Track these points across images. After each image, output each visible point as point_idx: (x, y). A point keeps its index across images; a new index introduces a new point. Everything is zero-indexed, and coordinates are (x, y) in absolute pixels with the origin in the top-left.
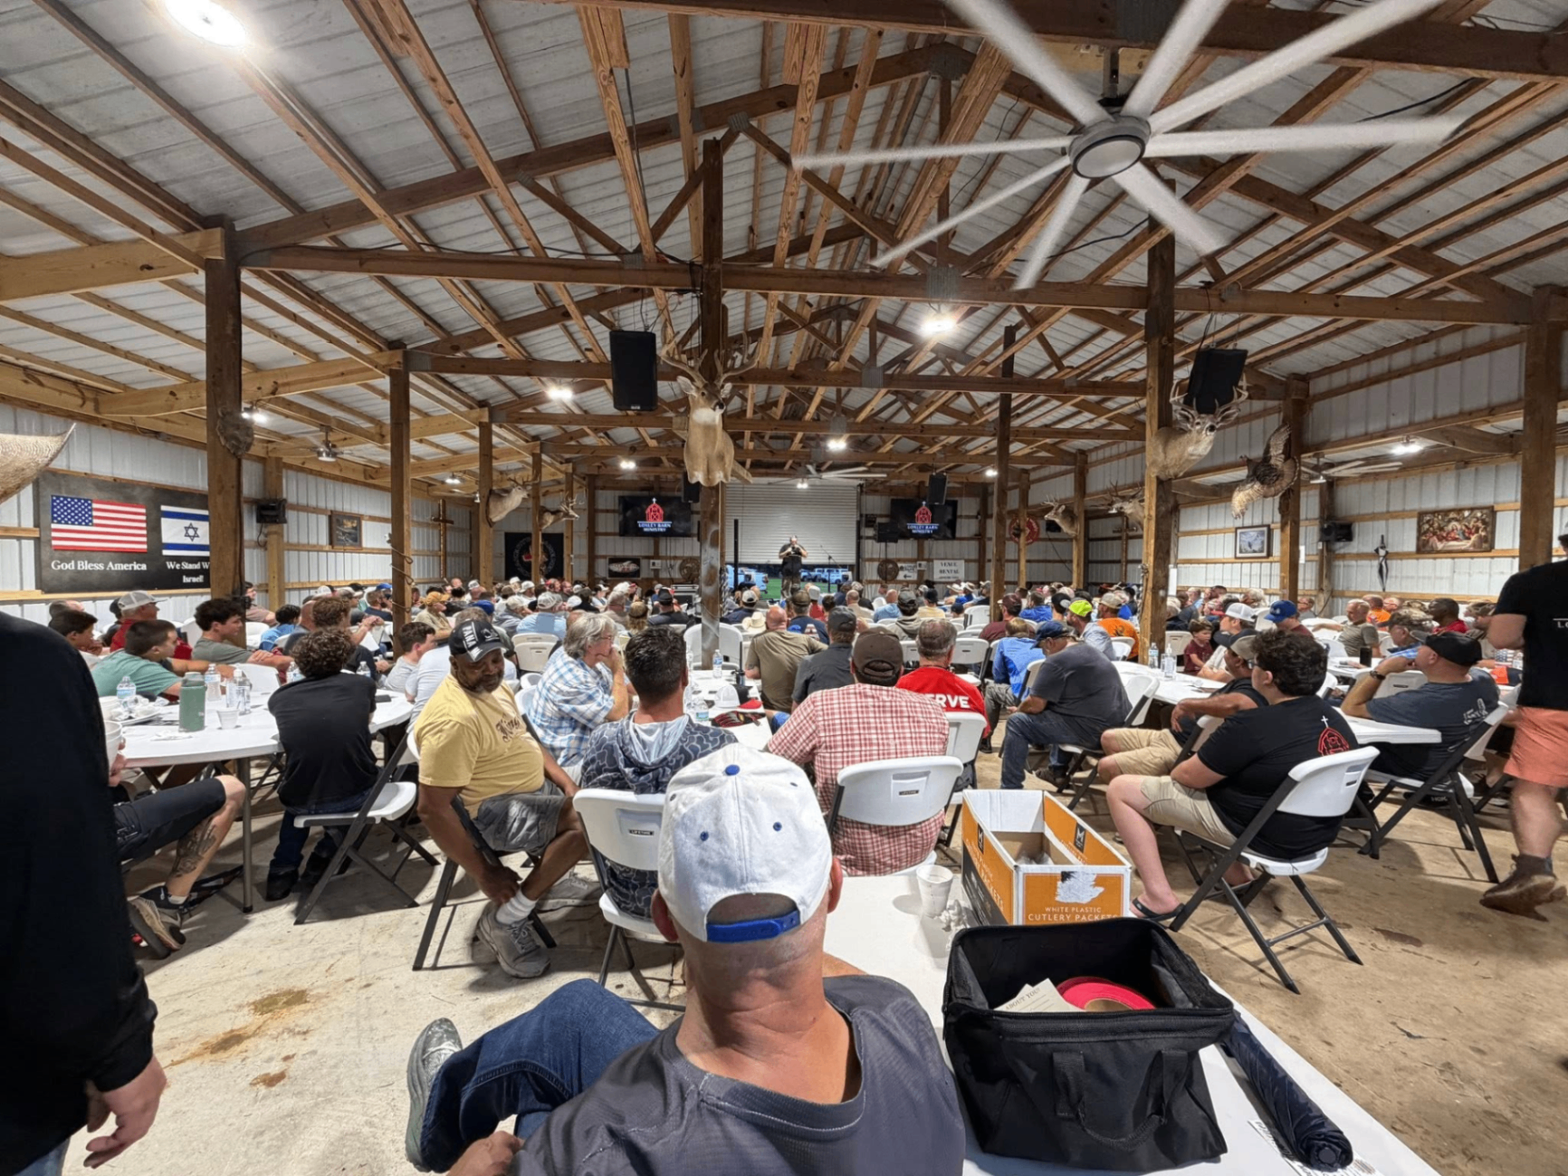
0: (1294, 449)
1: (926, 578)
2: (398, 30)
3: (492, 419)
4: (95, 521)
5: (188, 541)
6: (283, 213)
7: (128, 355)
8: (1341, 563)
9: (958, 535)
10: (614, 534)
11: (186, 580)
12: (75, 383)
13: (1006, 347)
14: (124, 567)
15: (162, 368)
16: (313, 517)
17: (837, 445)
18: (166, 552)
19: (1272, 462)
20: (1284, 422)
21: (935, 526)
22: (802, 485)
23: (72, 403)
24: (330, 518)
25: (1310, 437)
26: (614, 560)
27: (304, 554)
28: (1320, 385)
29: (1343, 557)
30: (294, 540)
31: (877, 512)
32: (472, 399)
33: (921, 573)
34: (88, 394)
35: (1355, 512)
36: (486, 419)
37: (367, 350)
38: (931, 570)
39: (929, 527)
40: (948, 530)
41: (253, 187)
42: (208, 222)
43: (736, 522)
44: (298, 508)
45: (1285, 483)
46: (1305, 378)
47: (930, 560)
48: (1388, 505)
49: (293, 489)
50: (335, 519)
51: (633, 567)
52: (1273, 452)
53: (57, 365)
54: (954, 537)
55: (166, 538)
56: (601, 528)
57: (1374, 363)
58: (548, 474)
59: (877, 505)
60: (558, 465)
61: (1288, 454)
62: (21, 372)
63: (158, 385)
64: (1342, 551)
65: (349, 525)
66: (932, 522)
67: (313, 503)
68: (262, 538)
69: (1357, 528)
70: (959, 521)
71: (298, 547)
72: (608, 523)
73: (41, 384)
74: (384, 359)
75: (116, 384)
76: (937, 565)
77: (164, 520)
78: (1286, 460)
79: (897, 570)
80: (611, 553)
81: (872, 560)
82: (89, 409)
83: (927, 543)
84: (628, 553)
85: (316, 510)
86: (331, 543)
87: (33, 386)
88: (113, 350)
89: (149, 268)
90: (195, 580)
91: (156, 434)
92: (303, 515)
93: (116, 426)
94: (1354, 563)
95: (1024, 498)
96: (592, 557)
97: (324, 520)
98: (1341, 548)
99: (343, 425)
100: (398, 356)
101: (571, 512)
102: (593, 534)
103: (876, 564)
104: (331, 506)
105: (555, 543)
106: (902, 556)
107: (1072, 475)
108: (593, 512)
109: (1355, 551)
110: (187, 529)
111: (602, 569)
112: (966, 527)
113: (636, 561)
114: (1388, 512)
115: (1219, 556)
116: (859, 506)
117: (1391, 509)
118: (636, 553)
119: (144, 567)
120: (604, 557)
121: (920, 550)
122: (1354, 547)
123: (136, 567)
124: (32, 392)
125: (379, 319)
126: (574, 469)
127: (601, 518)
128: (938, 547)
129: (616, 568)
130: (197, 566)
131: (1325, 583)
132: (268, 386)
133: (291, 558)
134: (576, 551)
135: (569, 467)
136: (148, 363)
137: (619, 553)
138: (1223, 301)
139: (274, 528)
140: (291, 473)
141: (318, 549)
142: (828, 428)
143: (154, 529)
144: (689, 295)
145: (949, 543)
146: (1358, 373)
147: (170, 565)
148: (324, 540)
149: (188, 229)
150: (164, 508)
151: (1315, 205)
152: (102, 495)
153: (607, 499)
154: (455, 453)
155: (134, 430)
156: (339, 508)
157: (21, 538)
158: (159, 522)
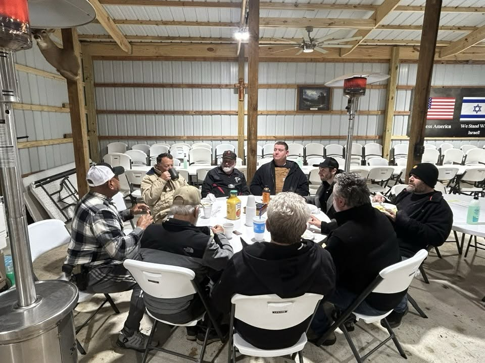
4: (432, 107)
5: (475, 113)
11: (470, 133)
14: (441, 127)
15: (459, 28)
18: (462, 119)
55: (462, 113)
77: (464, 104)
87: (416, 53)
90: (475, 133)
91: (467, 62)
93: (449, 63)
110: (475, 107)
119: (450, 127)
123: (446, 127)
124: (415, 55)
130: (477, 126)
136: (452, 28)
143: (458, 108)
147: (463, 126)
150: (465, 98)
152: (436, 95)
155: (456, 62)
157: (403, 115)
158: (461, 105)
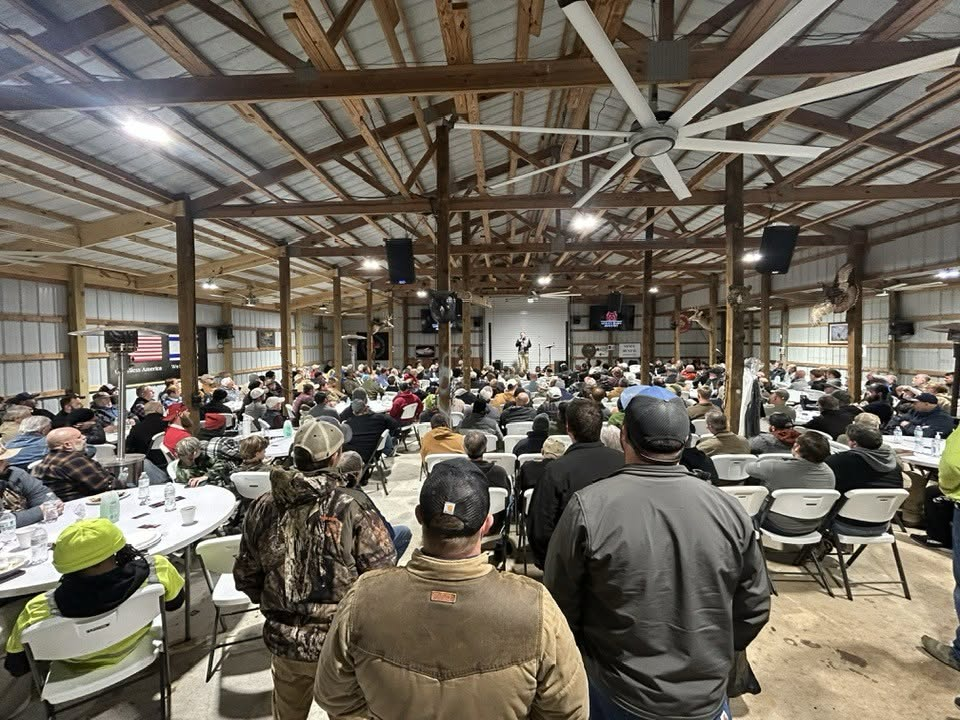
0: (858, 278)
1: (614, 355)
2: (247, 113)
3: (340, 275)
6: (213, 189)
7: (147, 260)
8: (906, 350)
9: (635, 327)
10: (419, 332)
12: (125, 274)
13: (648, 219)
14: (151, 369)
15: (165, 264)
16: (248, 333)
17: (544, 281)
18: (171, 359)
19: (840, 287)
20: (849, 261)
21: (620, 322)
22: (531, 301)
23: (123, 284)
24: (258, 333)
25: (869, 269)
26: (419, 347)
27: (244, 354)
28: (877, 232)
29: (907, 346)
30: (238, 347)
31: (581, 314)
32: (328, 264)
33: (611, 353)
34: (132, 279)
35: (915, 314)
36: (337, 275)
37: (264, 248)
38: (617, 350)
39: (616, 323)
40: (628, 324)
41: (196, 178)
42: (177, 197)
43: (490, 324)
44: (240, 328)
45: (850, 302)
46: (863, 229)
47: (617, 344)
48: (941, 310)
49: (237, 319)
50: (260, 333)
51: (430, 351)
52: (840, 281)
53: (114, 267)
54: (632, 329)
55: (171, 352)
56: (411, 329)
57: (913, 219)
58: (377, 299)
59: (582, 309)
60: (383, 293)
61: (851, 282)
62: (98, 272)
63: (162, 272)
64: (907, 341)
65: (268, 335)
66: (618, 320)
67: (248, 325)
68: (221, 346)
69: (918, 326)
70: (636, 319)
71: (240, 350)
72: (416, 325)
73: (109, 276)
74: (275, 252)
75: (143, 272)
76: (622, 347)
77: (170, 342)
78: (849, 286)
79: (595, 351)
80: (417, 343)
81: (578, 344)
82: (132, 287)
83: (614, 333)
84: (427, 343)
85: (250, 329)
86: (258, 346)
87: (105, 278)
88: (140, 258)
89: (149, 223)
91: (166, 295)
92: (243, 332)
93: (147, 294)
94: (915, 350)
95: (678, 303)
96: (406, 346)
97: (254, 333)
98: (906, 339)
99: (259, 284)
100: (283, 249)
101: (390, 324)
102: (406, 332)
103: (581, 347)
104: (258, 326)
105: (383, 338)
106: (598, 342)
107: (708, 290)
108: (406, 319)
109: (916, 341)
111: (412, 353)
112: (639, 323)
113: (431, 347)
114: (941, 315)
115: (817, 342)
116: (569, 311)
117: (944, 313)
118: (432, 343)
119: (161, 368)
120: (413, 346)
121: (610, 336)
122: (916, 339)
123: (157, 369)
124: (105, 281)
125: (270, 231)
126: (393, 295)
127: (411, 322)
128: (622, 335)
129: (420, 352)
131: (894, 362)
132: (218, 269)
133: (237, 356)
134: (396, 342)
135: (390, 294)
136: (157, 263)
137: (422, 344)
138: (781, 195)
139: (226, 341)
140: (236, 309)
141: (252, 350)
142: (538, 271)
143: (166, 347)
144: (431, 216)
145: (629, 333)
146: (902, 225)
147: (174, 367)
148: (254, 345)
149: (167, 202)
150: (170, 336)
151: (849, 125)
153: (414, 311)
154: (324, 291)
155: (154, 295)
156: (262, 326)
157: (100, 358)
158: (168, 344)
